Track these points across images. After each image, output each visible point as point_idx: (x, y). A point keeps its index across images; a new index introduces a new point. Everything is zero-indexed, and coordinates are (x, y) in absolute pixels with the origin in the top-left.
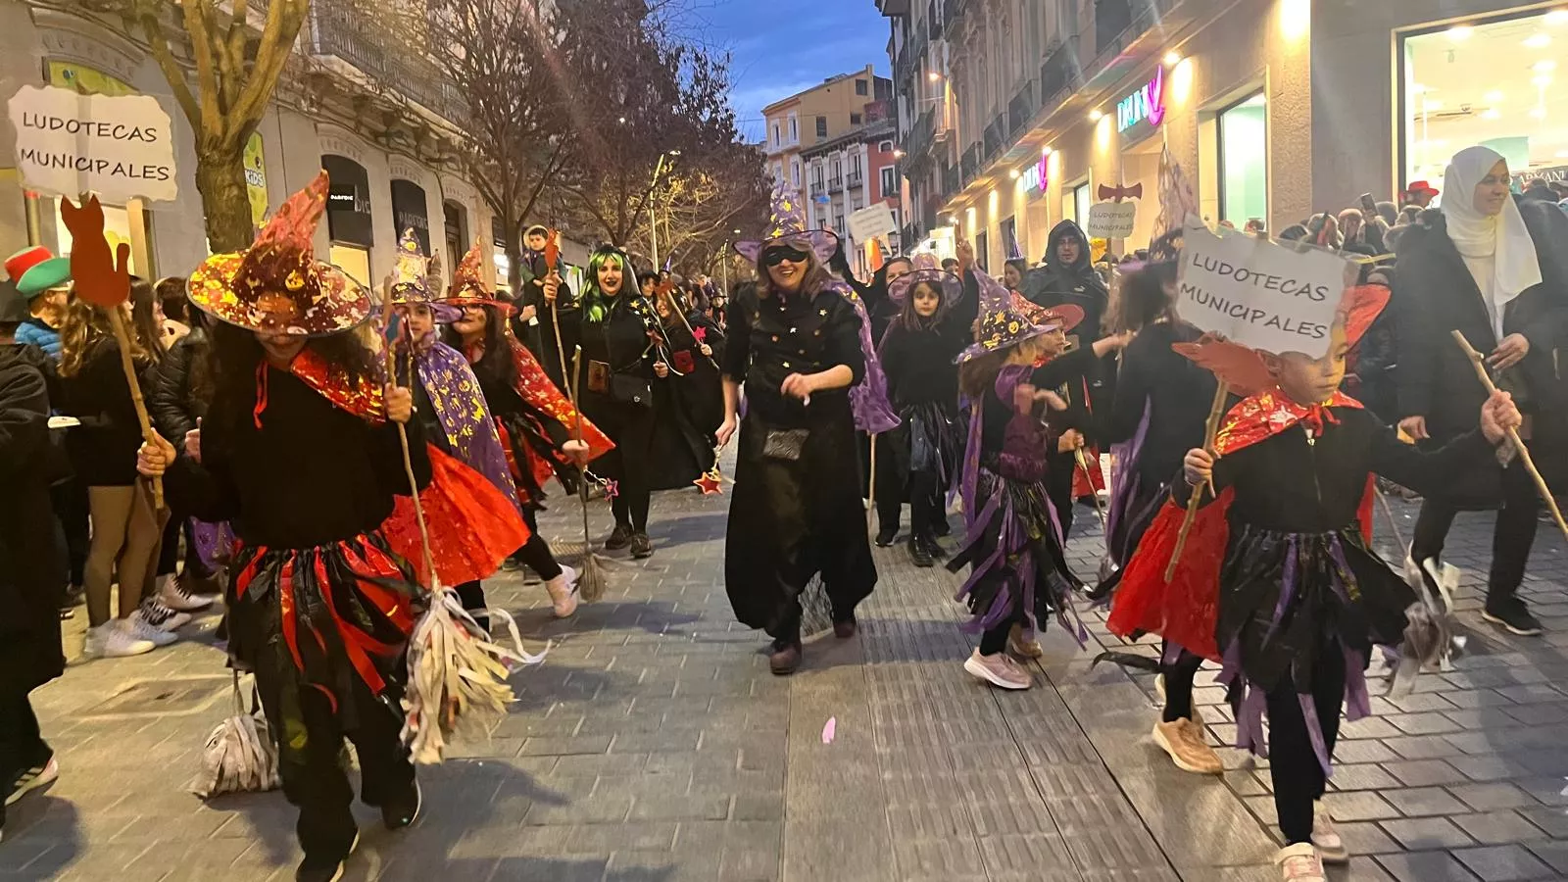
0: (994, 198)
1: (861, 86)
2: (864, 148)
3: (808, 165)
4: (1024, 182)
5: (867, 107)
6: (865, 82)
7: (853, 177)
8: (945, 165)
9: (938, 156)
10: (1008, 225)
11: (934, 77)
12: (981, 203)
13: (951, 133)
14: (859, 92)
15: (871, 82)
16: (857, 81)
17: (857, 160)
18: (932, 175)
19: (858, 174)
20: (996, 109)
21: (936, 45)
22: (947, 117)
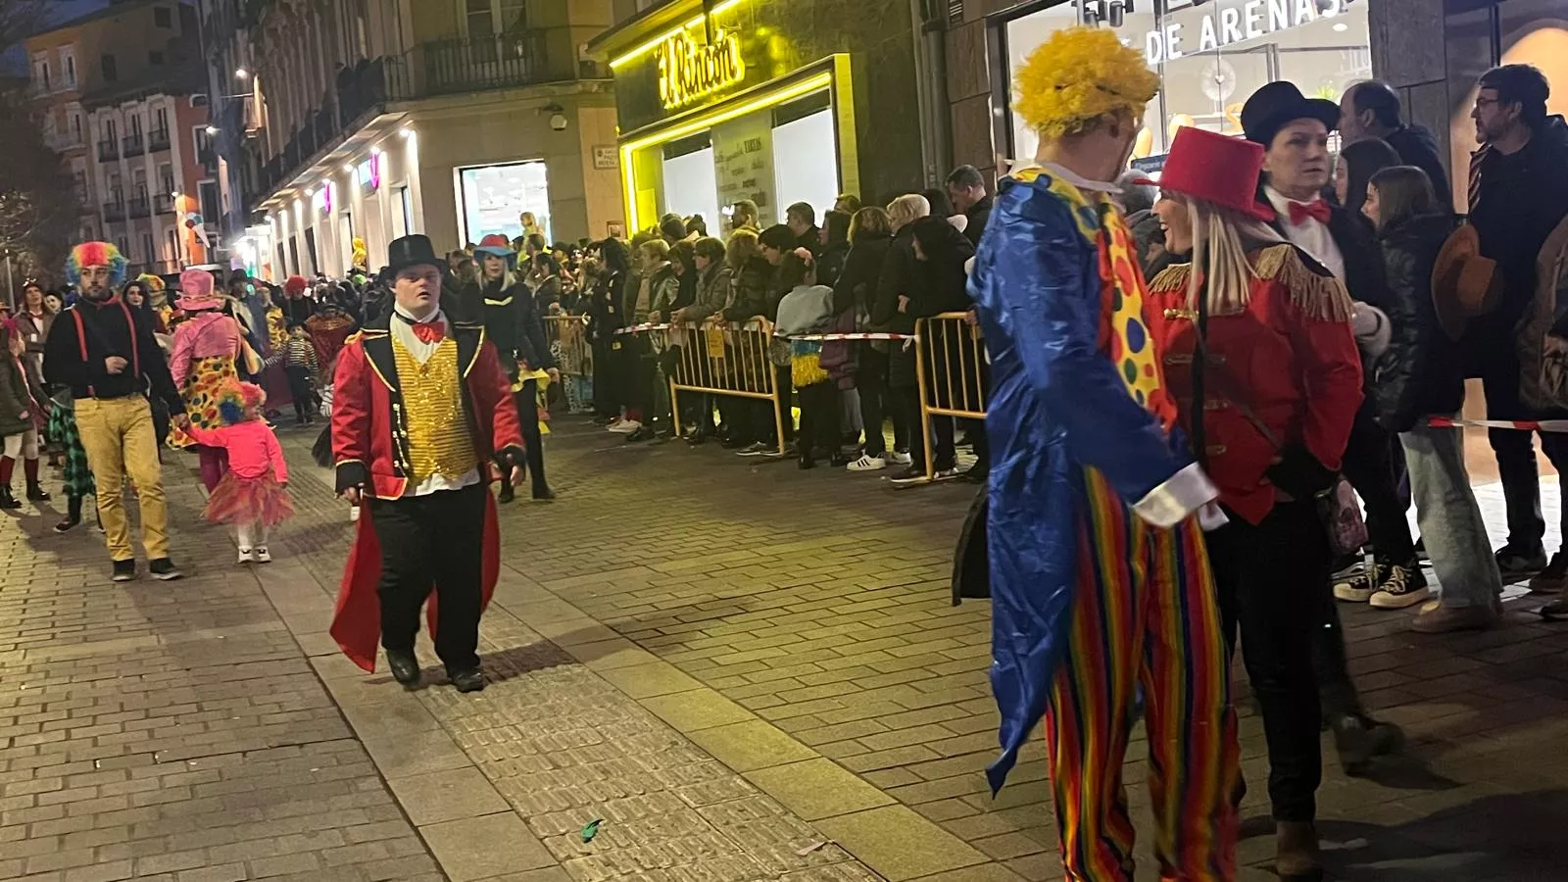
0: (298, 205)
1: (161, 17)
2: (170, 100)
3: (92, 118)
4: (318, 201)
5: (173, 43)
6: (167, 11)
7: (157, 136)
8: (258, 159)
9: (252, 148)
10: (309, 233)
12: (290, 207)
13: (262, 130)
14: (158, 23)
15: (175, 12)
16: (158, 9)
17: (162, 115)
19: (163, 132)
20: (295, 127)
21: (242, 36)
22: (258, 113)
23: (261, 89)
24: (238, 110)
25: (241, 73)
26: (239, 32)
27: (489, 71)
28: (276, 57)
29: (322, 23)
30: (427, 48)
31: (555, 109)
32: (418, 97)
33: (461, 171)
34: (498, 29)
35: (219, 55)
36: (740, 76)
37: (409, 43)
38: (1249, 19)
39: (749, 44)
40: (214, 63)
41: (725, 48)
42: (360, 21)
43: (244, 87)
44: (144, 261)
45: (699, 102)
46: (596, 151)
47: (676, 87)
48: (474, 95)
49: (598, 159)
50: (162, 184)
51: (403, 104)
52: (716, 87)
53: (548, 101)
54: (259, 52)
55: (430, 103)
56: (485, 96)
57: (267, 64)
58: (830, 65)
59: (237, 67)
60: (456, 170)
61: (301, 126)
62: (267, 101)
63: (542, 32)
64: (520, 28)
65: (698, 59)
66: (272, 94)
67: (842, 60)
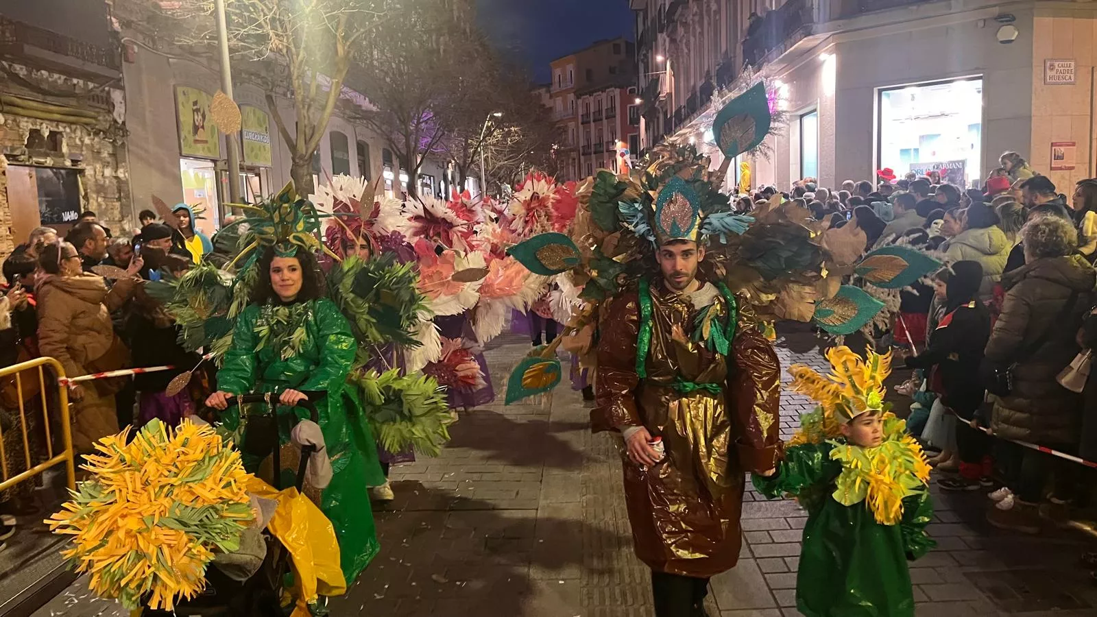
0: (692, 140)
1: (617, 49)
2: (617, 91)
3: (580, 101)
5: (621, 62)
7: (609, 111)
8: (665, 114)
9: (662, 108)
11: (660, 58)
13: (670, 94)
14: (615, 52)
16: (614, 45)
17: (613, 99)
18: (658, 118)
19: (613, 108)
20: (694, 87)
21: (662, 38)
22: (667, 84)
23: (672, 67)
24: (656, 82)
26: (660, 34)
28: (684, 41)
31: (1005, 19)
33: (882, 91)
35: (645, 55)
40: (642, 61)
43: (660, 67)
46: (1048, 64)
49: (1049, 73)
50: (610, 135)
54: (673, 41)
57: (677, 49)
59: (657, 53)
60: (876, 90)
61: (699, 84)
62: (676, 75)
66: (678, 68)
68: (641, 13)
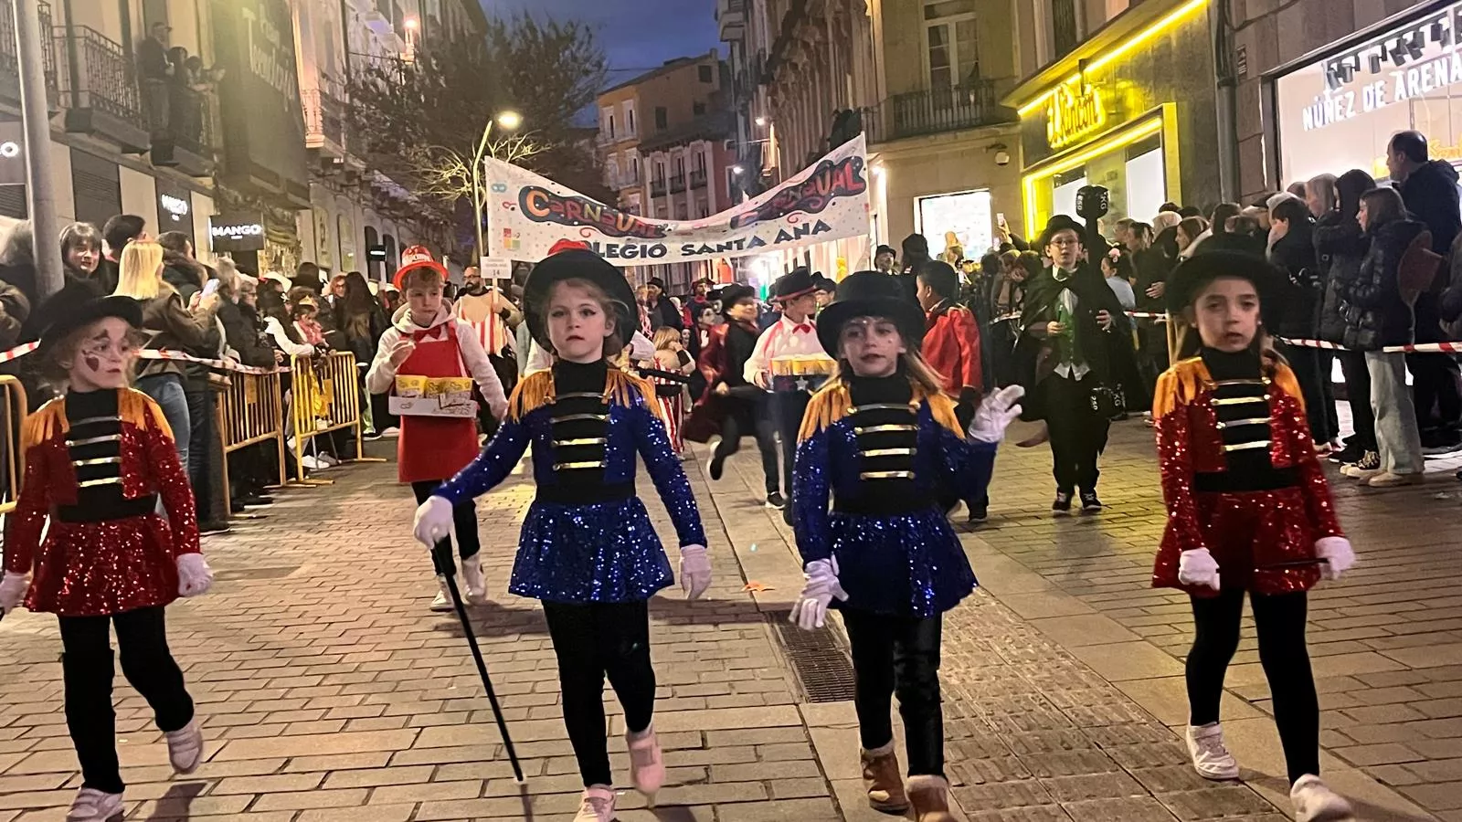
1: (705, 74)
2: (709, 145)
3: (647, 161)
5: (712, 95)
6: (709, 68)
7: (697, 175)
13: (776, 169)
14: (702, 80)
15: (715, 68)
16: (700, 68)
17: (701, 158)
19: (702, 172)
21: (762, 89)
22: (772, 155)
23: (776, 135)
24: (757, 152)
25: (760, 122)
26: (760, 87)
27: (946, 116)
28: (787, 108)
29: (821, 81)
30: (897, 99)
31: (1000, 147)
32: (889, 140)
33: (920, 200)
34: (955, 81)
35: (745, 106)
36: (1102, 120)
37: (883, 96)
38: (1425, 77)
39: (1111, 95)
40: (742, 112)
41: (1091, 99)
42: (849, 78)
43: (762, 134)
44: (683, 282)
45: (1073, 144)
47: (1058, 129)
48: (932, 137)
51: (879, 146)
52: (1085, 131)
53: (993, 141)
54: (774, 103)
55: (898, 145)
56: (942, 138)
57: (780, 114)
58: (1159, 112)
59: (759, 115)
60: (916, 200)
62: (780, 145)
63: (991, 83)
64: (974, 79)
65: (1073, 109)
66: (783, 139)
67: (1170, 108)
68: (737, 44)
